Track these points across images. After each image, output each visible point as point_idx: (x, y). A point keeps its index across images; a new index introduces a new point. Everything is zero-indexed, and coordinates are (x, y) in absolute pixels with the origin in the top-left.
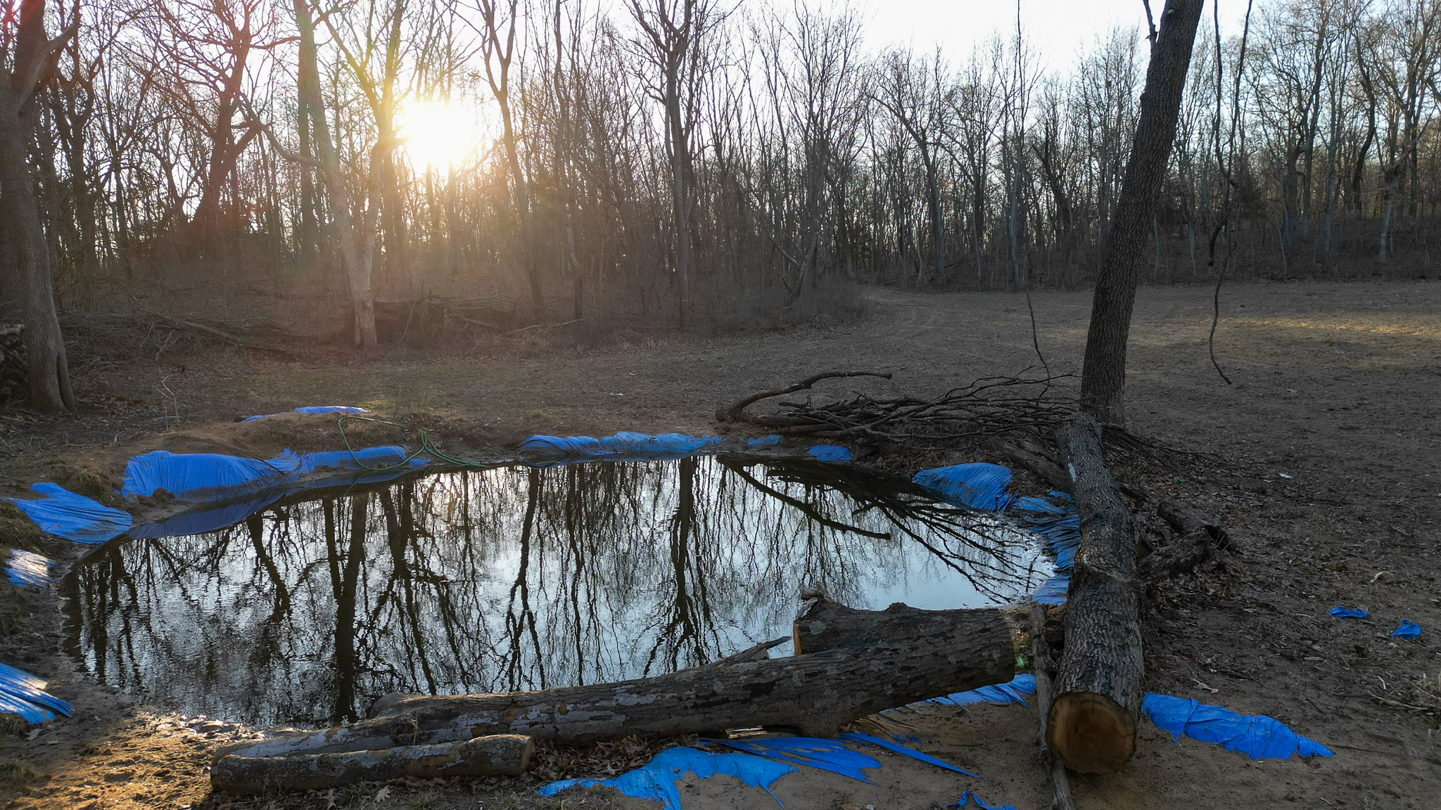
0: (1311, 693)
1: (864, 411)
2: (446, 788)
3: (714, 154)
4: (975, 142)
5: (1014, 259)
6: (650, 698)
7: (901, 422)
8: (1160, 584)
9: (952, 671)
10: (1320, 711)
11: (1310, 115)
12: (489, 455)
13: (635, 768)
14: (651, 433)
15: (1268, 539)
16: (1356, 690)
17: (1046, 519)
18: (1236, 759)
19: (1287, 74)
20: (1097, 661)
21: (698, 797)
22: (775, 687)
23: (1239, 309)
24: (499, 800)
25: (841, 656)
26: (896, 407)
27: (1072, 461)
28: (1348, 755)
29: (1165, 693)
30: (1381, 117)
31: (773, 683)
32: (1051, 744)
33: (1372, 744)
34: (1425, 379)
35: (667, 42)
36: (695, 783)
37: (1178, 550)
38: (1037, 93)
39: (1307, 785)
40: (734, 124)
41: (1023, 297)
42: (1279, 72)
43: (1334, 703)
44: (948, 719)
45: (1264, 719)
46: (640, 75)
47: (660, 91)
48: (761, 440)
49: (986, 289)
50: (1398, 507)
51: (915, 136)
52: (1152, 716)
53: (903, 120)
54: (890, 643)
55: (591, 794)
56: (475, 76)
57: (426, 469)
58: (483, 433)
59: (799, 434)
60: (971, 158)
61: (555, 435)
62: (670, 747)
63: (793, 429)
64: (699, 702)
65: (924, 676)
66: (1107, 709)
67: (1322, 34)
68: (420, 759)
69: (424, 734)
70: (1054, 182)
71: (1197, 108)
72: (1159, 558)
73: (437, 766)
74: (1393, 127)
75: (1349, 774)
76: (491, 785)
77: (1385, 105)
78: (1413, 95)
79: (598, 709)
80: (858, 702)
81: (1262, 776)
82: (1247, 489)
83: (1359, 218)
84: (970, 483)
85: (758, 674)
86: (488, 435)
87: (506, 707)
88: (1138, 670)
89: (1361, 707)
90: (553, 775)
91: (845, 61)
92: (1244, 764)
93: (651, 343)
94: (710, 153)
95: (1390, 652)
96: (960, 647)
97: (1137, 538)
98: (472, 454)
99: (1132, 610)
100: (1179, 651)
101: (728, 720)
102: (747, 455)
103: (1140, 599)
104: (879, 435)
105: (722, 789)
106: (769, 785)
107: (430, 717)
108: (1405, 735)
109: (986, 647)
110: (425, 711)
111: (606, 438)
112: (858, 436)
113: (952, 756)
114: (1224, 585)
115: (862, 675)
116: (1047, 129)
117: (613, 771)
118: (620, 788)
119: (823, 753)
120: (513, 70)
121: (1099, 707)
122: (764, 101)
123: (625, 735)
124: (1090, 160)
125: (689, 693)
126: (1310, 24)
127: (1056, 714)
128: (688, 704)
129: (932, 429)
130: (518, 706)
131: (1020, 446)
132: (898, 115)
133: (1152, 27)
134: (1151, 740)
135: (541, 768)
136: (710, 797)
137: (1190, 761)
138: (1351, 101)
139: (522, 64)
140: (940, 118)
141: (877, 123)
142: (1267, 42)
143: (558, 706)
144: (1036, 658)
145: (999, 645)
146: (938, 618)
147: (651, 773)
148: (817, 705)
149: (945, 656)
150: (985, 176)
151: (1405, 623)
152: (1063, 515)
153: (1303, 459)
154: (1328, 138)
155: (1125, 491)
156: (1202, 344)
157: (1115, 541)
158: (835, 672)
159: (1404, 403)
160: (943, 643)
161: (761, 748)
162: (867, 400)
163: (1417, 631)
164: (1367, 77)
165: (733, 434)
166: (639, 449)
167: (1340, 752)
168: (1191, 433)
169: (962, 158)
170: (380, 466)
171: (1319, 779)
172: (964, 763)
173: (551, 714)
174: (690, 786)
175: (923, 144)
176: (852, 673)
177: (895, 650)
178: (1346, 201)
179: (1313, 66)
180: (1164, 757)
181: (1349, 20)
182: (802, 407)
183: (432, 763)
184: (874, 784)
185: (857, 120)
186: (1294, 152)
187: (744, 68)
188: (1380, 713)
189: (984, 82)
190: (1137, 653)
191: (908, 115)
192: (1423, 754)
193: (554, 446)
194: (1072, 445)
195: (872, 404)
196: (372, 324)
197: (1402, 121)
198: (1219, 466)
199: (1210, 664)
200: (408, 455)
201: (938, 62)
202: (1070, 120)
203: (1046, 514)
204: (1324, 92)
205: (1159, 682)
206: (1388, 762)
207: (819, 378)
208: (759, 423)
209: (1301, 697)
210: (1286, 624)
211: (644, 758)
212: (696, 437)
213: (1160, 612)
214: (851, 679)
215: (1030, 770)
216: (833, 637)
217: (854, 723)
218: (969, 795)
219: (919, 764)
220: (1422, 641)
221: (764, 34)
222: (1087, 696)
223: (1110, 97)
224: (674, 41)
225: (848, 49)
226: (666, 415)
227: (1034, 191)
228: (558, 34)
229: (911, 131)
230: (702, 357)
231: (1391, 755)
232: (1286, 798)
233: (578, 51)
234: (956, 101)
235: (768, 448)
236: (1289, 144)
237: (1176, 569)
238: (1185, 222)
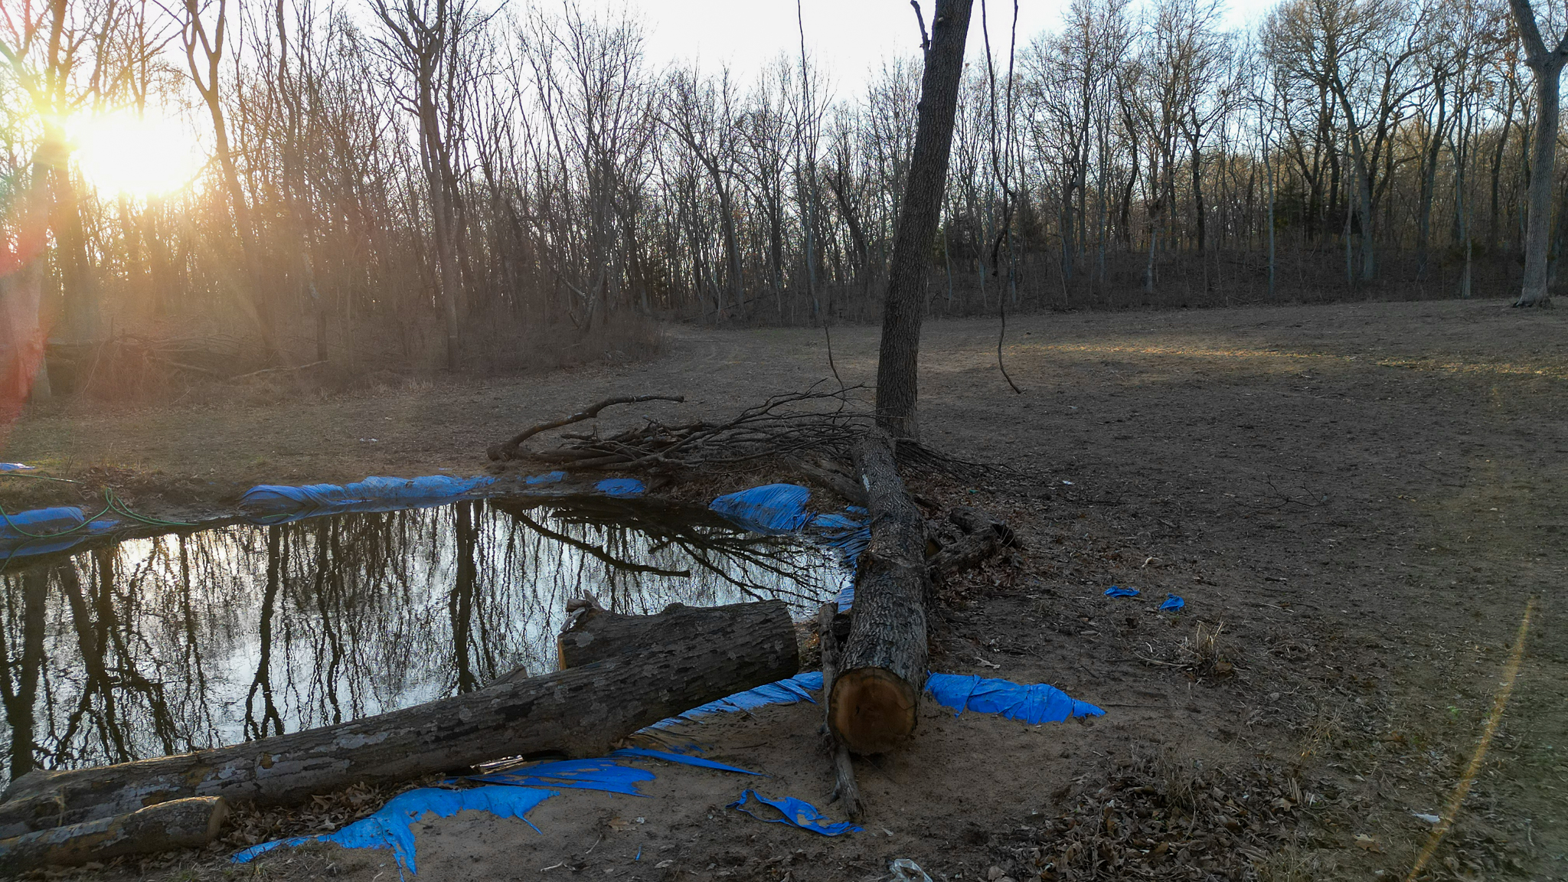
0: (1085, 661)
1: (654, 439)
2: (102, 872)
3: (483, 176)
4: (769, 171)
5: (813, 292)
6: (381, 737)
7: (696, 447)
8: (950, 579)
9: (732, 668)
10: (1094, 676)
11: (1081, 153)
12: (199, 512)
13: (361, 818)
14: (409, 477)
15: (1052, 537)
16: (1126, 655)
17: (843, 534)
18: (1017, 727)
19: (1060, 111)
20: (878, 638)
21: (438, 837)
22: (534, 708)
23: (1025, 337)
24: (177, 874)
25: (610, 665)
26: (690, 433)
27: (865, 472)
28: (1119, 712)
29: (950, 673)
30: (1143, 155)
31: (532, 703)
32: (834, 728)
33: (1140, 701)
34: (1188, 392)
35: (419, 43)
36: (436, 824)
37: (967, 547)
38: (828, 121)
39: (1081, 743)
40: (504, 143)
41: (823, 332)
42: (1052, 109)
43: (1106, 668)
44: (732, 725)
45: (1041, 687)
46: (390, 83)
47: (415, 102)
48: (541, 478)
49: (788, 325)
50: (1166, 503)
51: (706, 162)
52: (936, 695)
53: (692, 144)
54: (665, 645)
55: (300, 852)
56: (178, 74)
57: (113, 533)
58: (190, 486)
59: (585, 468)
60: (765, 188)
61: (285, 484)
62: (407, 790)
63: (579, 463)
64: (442, 734)
65: (702, 676)
66: (888, 683)
67: (1088, 71)
68: (66, 842)
69: (74, 814)
70: (848, 214)
71: (980, 143)
72: (948, 554)
73: (91, 847)
74: (1153, 165)
75: (1119, 728)
76: (168, 861)
77: (1145, 144)
78: (1168, 135)
79: (313, 757)
80: (631, 713)
81: (1040, 739)
82: (1033, 496)
83: (1129, 251)
84: (767, 505)
85: (514, 695)
86: (198, 488)
87: (190, 767)
88: (919, 647)
89: (1130, 670)
90: (252, 839)
91: (626, 78)
92: (1022, 729)
93: (414, 385)
94: (478, 175)
95: (1157, 623)
96: (740, 641)
97: (925, 534)
98: (175, 512)
99: (916, 593)
100: (965, 636)
101: (478, 752)
102: (526, 496)
103: (924, 584)
104: (673, 463)
105: (468, 825)
106: (524, 813)
107: (84, 791)
108: (1169, 689)
109: (768, 639)
110: (76, 786)
111: (352, 485)
112: (650, 466)
113: (733, 759)
114: (1009, 575)
115: (634, 683)
116: (839, 160)
117: (332, 826)
118: (340, 841)
119: (591, 773)
120: (225, 67)
121: (877, 681)
122: (538, 118)
123: (349, 784)
124: (882, 194)
125: (429, 725)
126: (1076, 61)
127: (837, 695)
128: (427, 738)
129: (728, 453)
130: (206, 765)
131: (817, 465)
132: (687, 141)
133: (925, 35)
134: (936, 717)
135: (237, 834)
136: (453, 835)
137: (972, 732)
138: (1117, 138)
139: (237, 62)
140: (732, 146)
141: (665, 148)
142: (1040, 78)
143: (259, 759)
144: (824, 652)
145: (781, 636)
146: (717, 614)
147: (380, 820)
148: (584, 722)
149: (724, 653)
150: (780, 209)
151: (1171, 597)
152: (860, 528)
153: (1083, 467)
154: (1098, 174)
155: (918, 501)
156: (993, 368)
157: (903, 535)
158: (604, 682)
159: (1170, 413)
160: (722, 638)
161: (518, 778)
162: (658, 427)
163: (1181, 604)
164: (1128, 116)
165: (509, 473)
166: (393, 495)
167: (1111, 711)
168: (983, 450)
169: (757, 190)
170: (48, 532)
171: (1092, 736)
172: (746, 763)
173: (251, 770)
174: (428, 827)
175: (714, 172)
176: (623, 681)
177: (670, 652)
178: (1117, 236)
179: (1082, 103)
180: (948, 731)
181: (1110, 60)
182: (587, 438)
183: (83, 844)
184: (646, 796)
185: (643, 145)
186: (1068, 189)
187: (512, 79)
188: (1147, 674)
189: (774, 107)
190: (920, 632)
191: (698, 139)
192: (1184, 705)
193: (285, 497)
194: (866, 458)
195: (664, 431)
196: (44, 371)
197: (1161, 160)
198: (1008, 476)
199: (994, 645)
200: (86, 517)
201: (725, 85)
202: (860, 152)
203: (843, 529)
204: (1093, 130)
205: (944, 663)
206: (1153, 714)
207: (605, 405)
208: (537, 459)
209: (1076, 665)
210: (1065, 606)
211: (374, 806)
212: (464, 478)
213: (949, 605)
214: (621, 689)
215: (814, 761)
216: (602, 646)
217: (627, 738)
218: (749, 793)
219: (696, 770)
220: (1185, 611)
221: (533, 42)
222: (867, 672)
223: (899, 129)
224: (426, 41)
225: (628, 65)
226: (429, 459)
227: (830, 225)
228: (281, 26)
229: (702, 158)
230: (476, 398)
231: (1157, 708)
232: (1062, 756)
233: (308, 49)
234: (747, 128)
235: (550, 486)
236: (1064, 181)
237: (964, 565)
238: (975, 257)
